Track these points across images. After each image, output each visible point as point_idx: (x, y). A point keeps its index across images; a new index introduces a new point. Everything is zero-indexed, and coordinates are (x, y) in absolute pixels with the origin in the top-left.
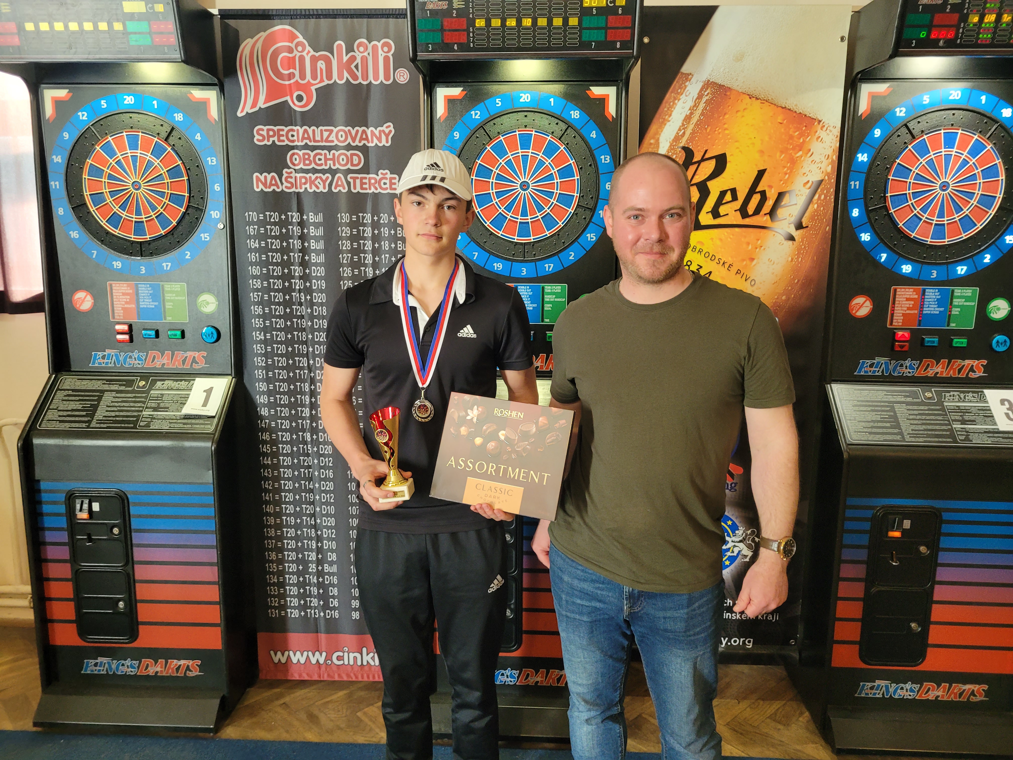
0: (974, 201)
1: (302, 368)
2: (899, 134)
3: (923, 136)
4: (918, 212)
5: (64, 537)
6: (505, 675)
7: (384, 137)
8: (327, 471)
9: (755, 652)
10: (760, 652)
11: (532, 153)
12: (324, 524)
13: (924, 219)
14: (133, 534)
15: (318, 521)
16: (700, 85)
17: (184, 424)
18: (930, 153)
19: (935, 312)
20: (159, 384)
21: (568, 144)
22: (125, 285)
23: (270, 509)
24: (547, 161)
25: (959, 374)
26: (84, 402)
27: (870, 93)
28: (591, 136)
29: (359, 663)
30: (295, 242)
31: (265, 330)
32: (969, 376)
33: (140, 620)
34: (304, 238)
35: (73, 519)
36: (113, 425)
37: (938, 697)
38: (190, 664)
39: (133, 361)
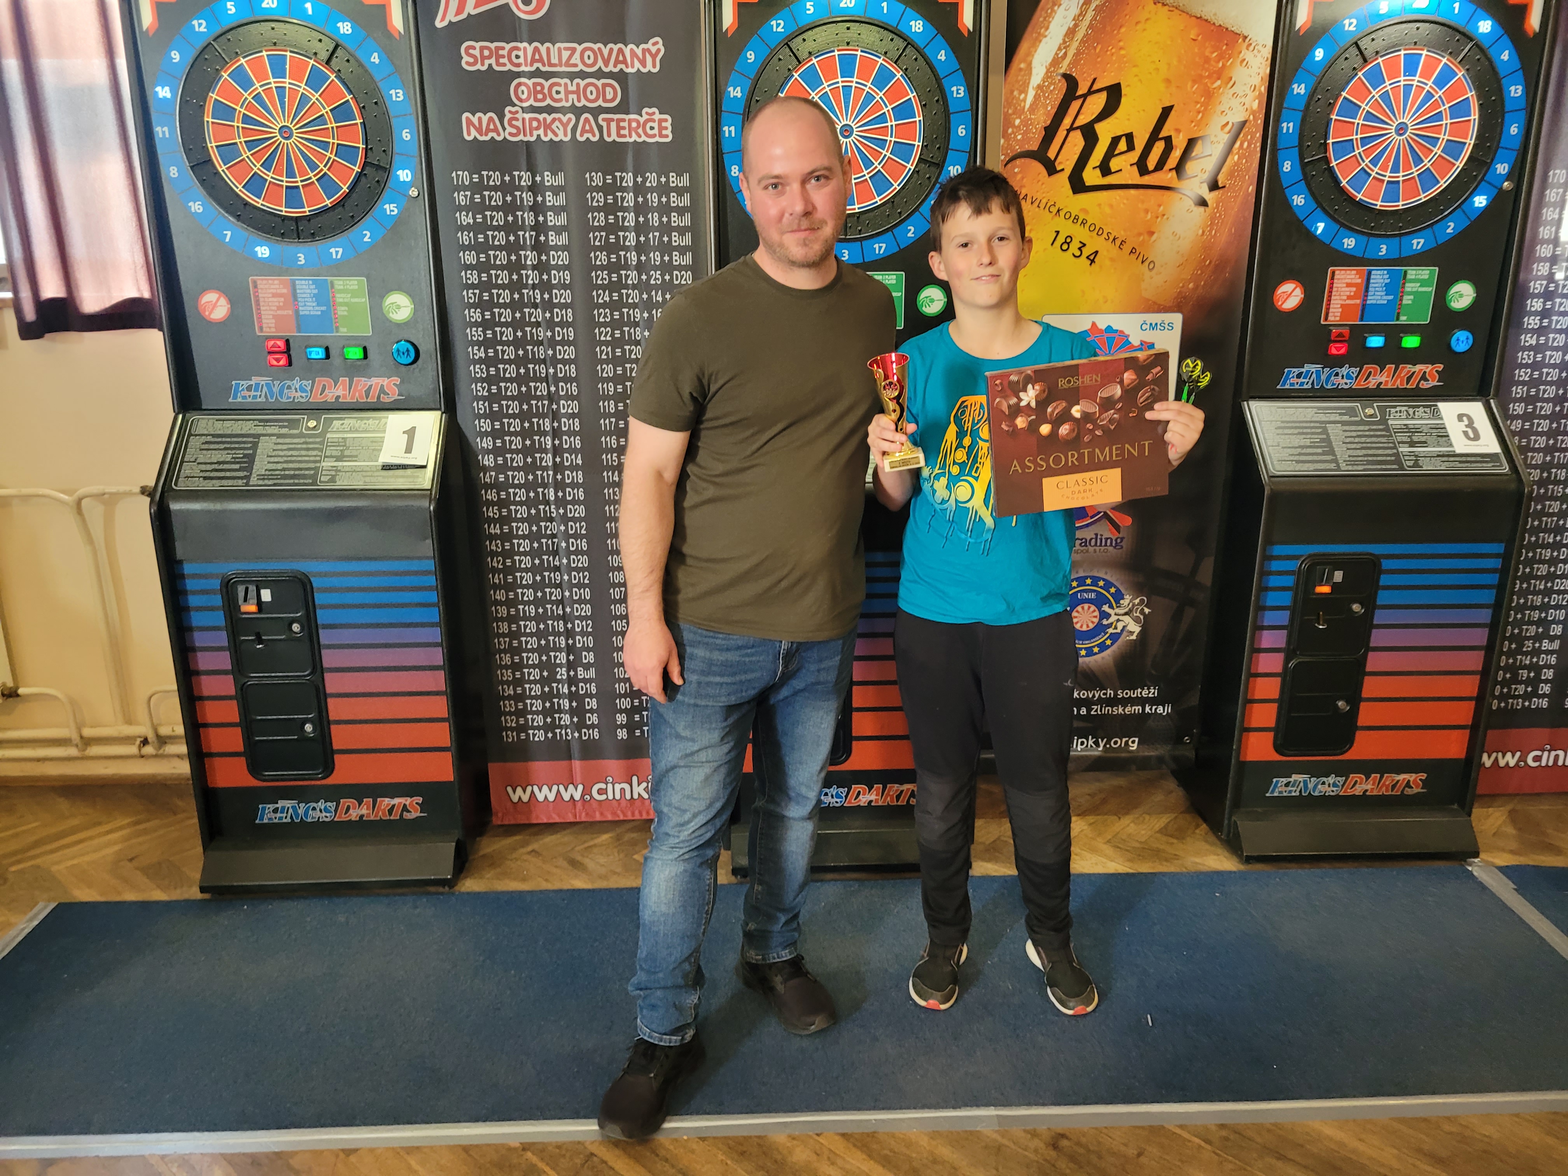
0: (1438, 149)
1: (540, 398)
2: (1347, 56)
3: (1377, 59)
4: (1366, 165)
5: (222, 639)
7: (649, 59)
8: (579, 541)
9: (1141, 754)
10: (1146, 754)
11: (857, 83)
12: (576, 614)
13: (1373, 174)
14: (320, 631)
15: (568, 610)
17: (384, 477)
18: (1385, 82)
19: (1382, 302)
20: (336, 424)
21: (906, 69)
22: (276, 282)
23: (500, 595)
24: (878, 94)
25: (1407, 383)
26: (233, 452)
28: (939, 57)
29: (628, 797)
30: (526, 215)
31: (485, 344)
32: (1420, 386)
33: (335, 747)
34: (537, 209)
35: (233, 614)
36: (282, 481)
37: (1366, 791)
38: (407, 803)
39: (293, 393)
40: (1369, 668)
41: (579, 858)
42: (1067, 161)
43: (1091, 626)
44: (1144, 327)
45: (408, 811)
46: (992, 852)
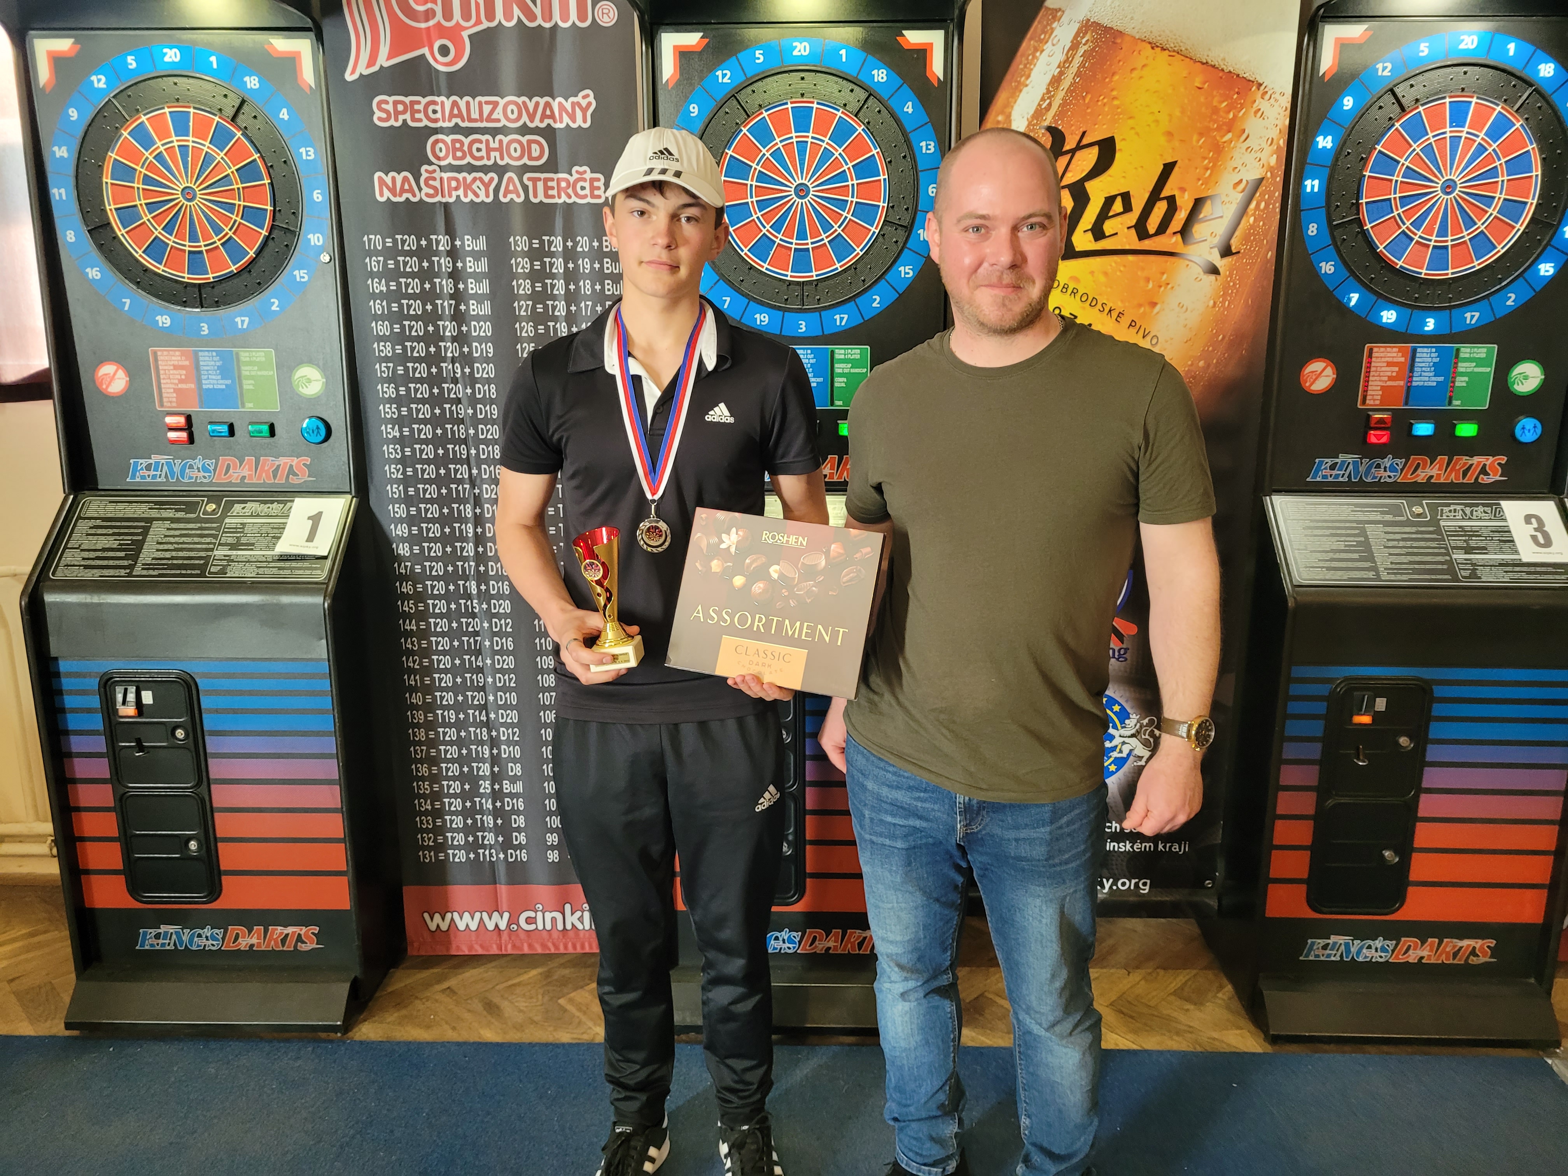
0: (1494, 210)
1: (460, 482)
2: (1382, 104)
3: (1417, 108)
4: (1408, 228)
5: (100, 744)
6: (781, 939)
7: (579, 113)
8: (504, 640)
9: (1153, 899)
10: (1159, 899)
11: (813, 138)
12: (501, 721)
13: (1416, 238)
14: (207, 738)
15: (492, 716)
16: (1075, 27)
17: (280, 568)
18: (1427, 134)
19: (1431, 384)
20: (237, 507)
21: (868, 123)
22: (177, 353)
23: (417, 699)
24: (837, 150)
25: (1463, 478)
26: (121, 538)
27: (1337, 40)
28: (905, 110)
30: (444, 282)
31: (400, 422)
32: (1480, 481)
33: (223, 868)
34: (457, 275)
35: (112, 717)
36: (168, 572)
37: (1422, 958)
38: (302, 933)
39: (194, 473)
40: (1421, 813)
41: (496, 1000)
45: (304, 942)
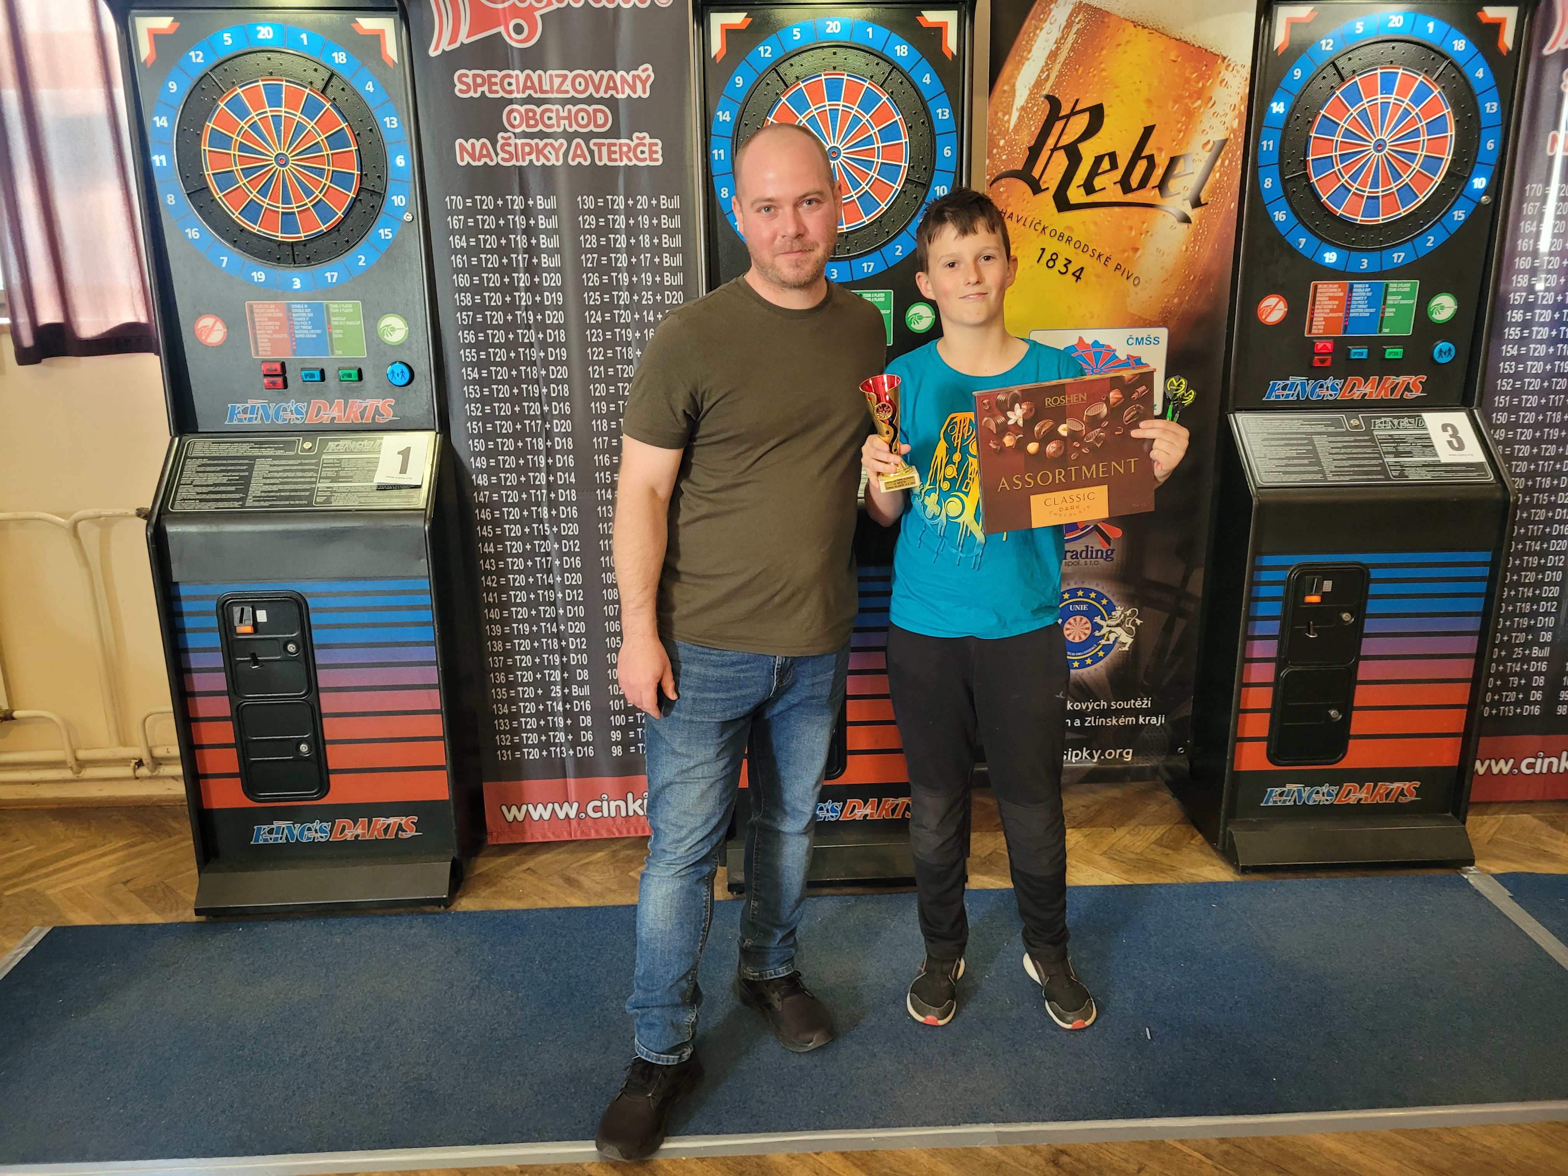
0: (1416, 165)
1: (534, 418)
2: (1325, 75)
3: (1354, 78)
4: (1346, 181)
5: (217, 660)
6: (825, 810)
7: (639, 85)
8: (573, 559)
9: (1136, 765)
10: (1141, 765)
11: (844, 106)
12: (570, 631)
13: (1353, 190)
14: (316, 651)
15: (562, 627)
16: (1069, 8)
17: (379, 497)
18: (1362, 100)
19: (1364, 315)
20: (332, 445)
21: (892, 92)
22: (272, 306)
23: (494, 614)
24: (864, 117)
25: (1391, 395)
26: (229, 474)
27: (1288, 19)
28: (924, 81)
29: (624, 814)
30: (518, 238)
31: (479, 365)
32: (1404, 397)
33: (331, 766)
34: (529, 232)
35: (229, 635)
36: (278, 503)
37: (1360, 799)
38: (403, 822)
39: (288, 415)
40: (1360, 677)
41: (574, 876)
42: (1051, 180)
43: (1084, 638)
44: (1130, 341)
45: (404, 831)
46: (988, 865)
